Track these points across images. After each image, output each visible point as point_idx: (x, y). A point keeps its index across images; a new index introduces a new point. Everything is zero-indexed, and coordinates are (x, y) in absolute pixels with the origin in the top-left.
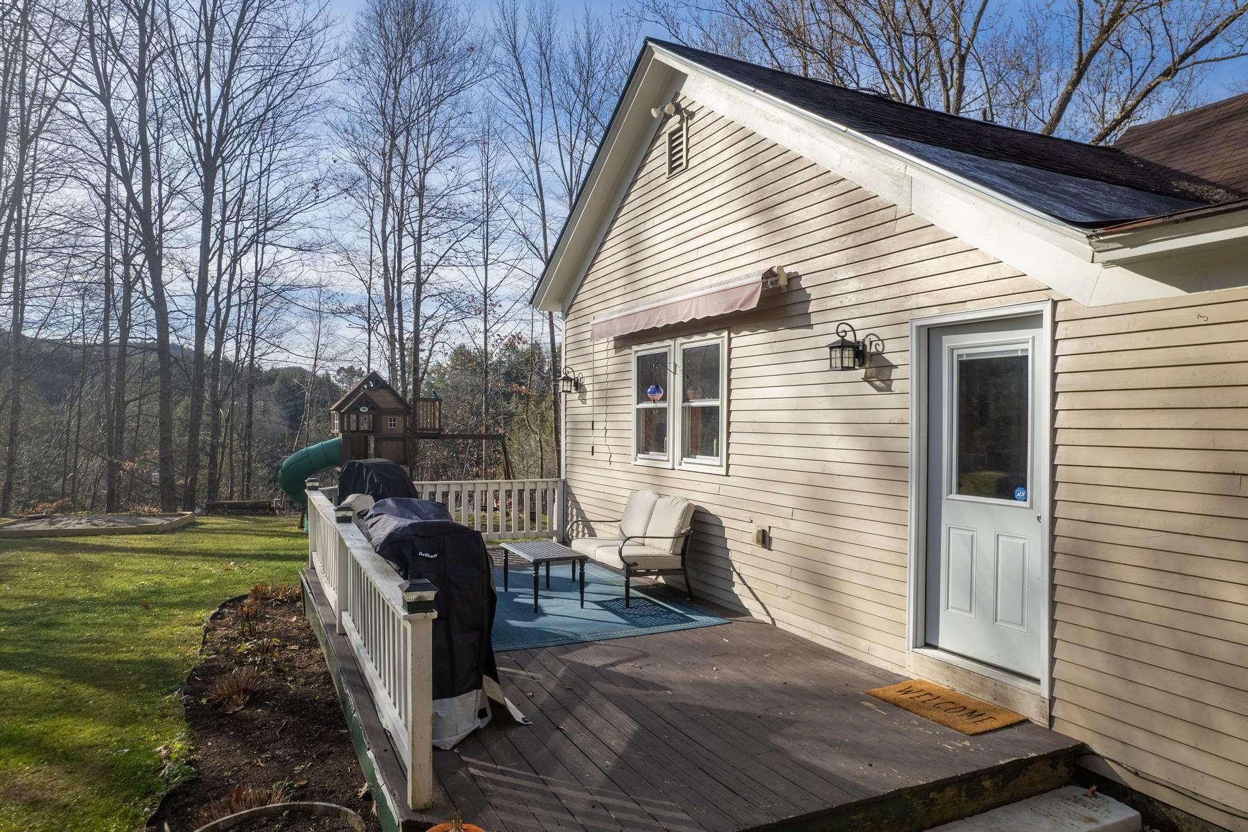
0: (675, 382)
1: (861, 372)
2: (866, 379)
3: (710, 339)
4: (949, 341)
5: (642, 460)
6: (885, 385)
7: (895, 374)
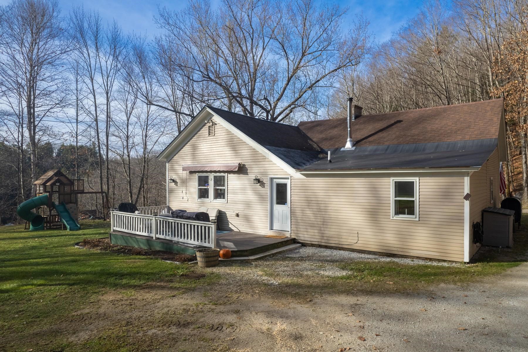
0: (211, 183)
1: (259, 184)
2: (260, 185)
3: (222, 174)
4: (275, 180)
5: (199, 200)
6: (264, 187)
7: (265, 185)
